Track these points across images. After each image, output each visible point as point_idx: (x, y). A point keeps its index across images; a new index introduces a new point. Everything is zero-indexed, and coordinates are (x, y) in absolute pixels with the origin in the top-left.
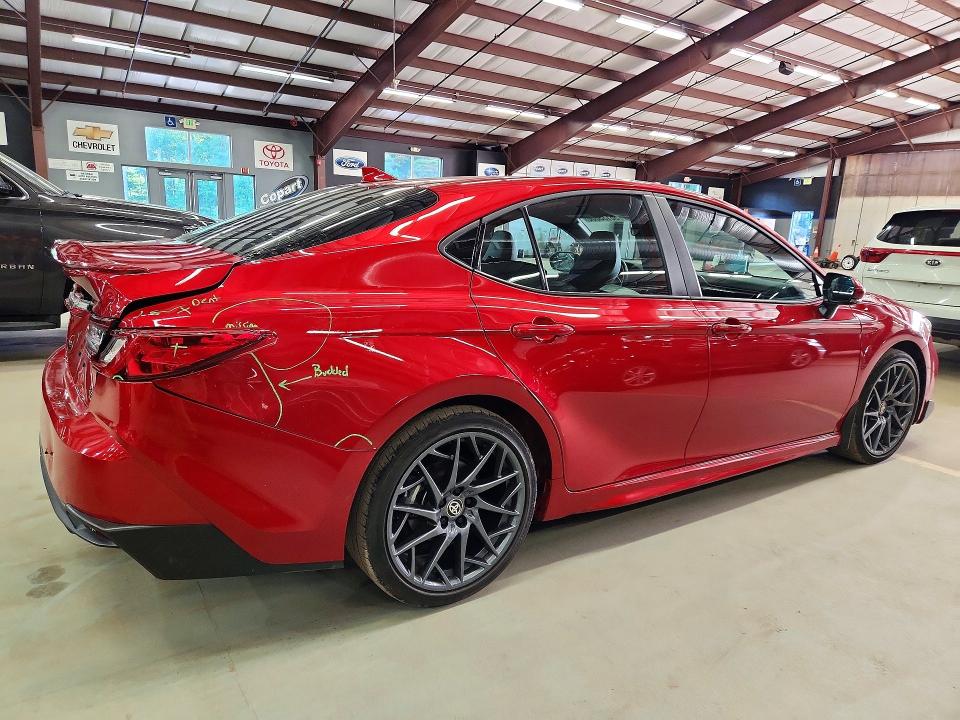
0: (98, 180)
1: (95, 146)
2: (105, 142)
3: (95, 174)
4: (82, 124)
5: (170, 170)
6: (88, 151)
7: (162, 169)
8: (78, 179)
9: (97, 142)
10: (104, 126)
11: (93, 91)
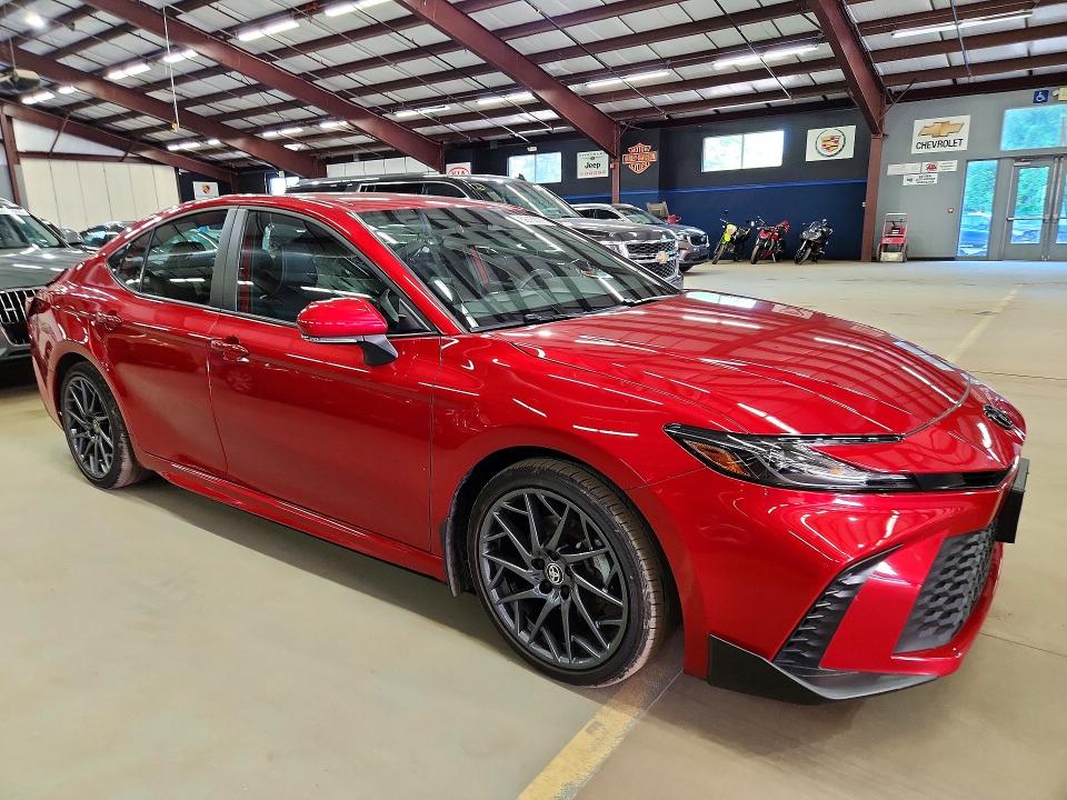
0: (935, 182)
1: (941, 144)
2: (951, 138)
3: (935, 176)
4: (929, 122)
5: (1028, 159)
6: (933, 150)
7: (1018, 159)
8: (914, 183)
9: (943, 139)
10: (953, 120)
11: (948, 82)
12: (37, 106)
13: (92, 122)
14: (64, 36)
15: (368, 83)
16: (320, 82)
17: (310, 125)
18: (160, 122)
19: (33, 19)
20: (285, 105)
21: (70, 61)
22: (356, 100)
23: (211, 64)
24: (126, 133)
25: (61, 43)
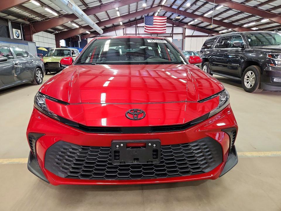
12: (191, 25)
13: (202, 27)
14: (195, 7)
15: (276, 5)
16: (260, 8)
17: (258, 21)
18: (217, 26)
19: (188, 5)
20: (250, 16)
21: (196, 13)
22: (273, 11)
23: (228, 8)
24: (209, 29)
25: (194, 9)
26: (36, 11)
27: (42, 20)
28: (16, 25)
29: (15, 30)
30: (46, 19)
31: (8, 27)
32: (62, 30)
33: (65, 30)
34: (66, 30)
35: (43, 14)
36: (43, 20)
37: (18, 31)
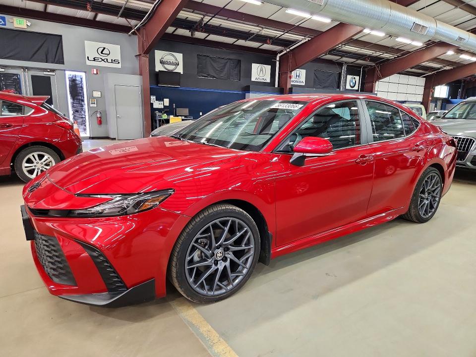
26: (385, 45)
27: (395, 58)
28: (353, 70)
29: (351, 76)
30: (403, 55)
31: (340, 74)
32: (439, 69)
33: (445, 68)
34: (448, 68)
35: (397, 47)
36: (398, 57)
37: (355, 78)
